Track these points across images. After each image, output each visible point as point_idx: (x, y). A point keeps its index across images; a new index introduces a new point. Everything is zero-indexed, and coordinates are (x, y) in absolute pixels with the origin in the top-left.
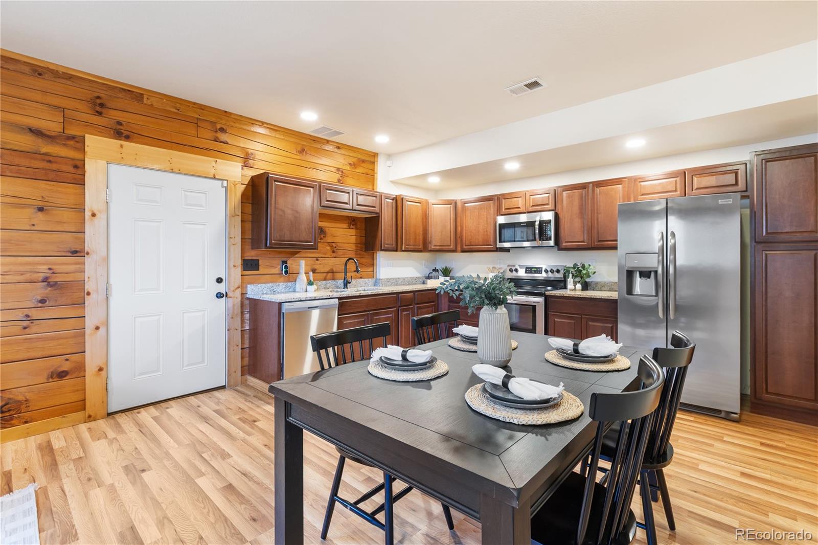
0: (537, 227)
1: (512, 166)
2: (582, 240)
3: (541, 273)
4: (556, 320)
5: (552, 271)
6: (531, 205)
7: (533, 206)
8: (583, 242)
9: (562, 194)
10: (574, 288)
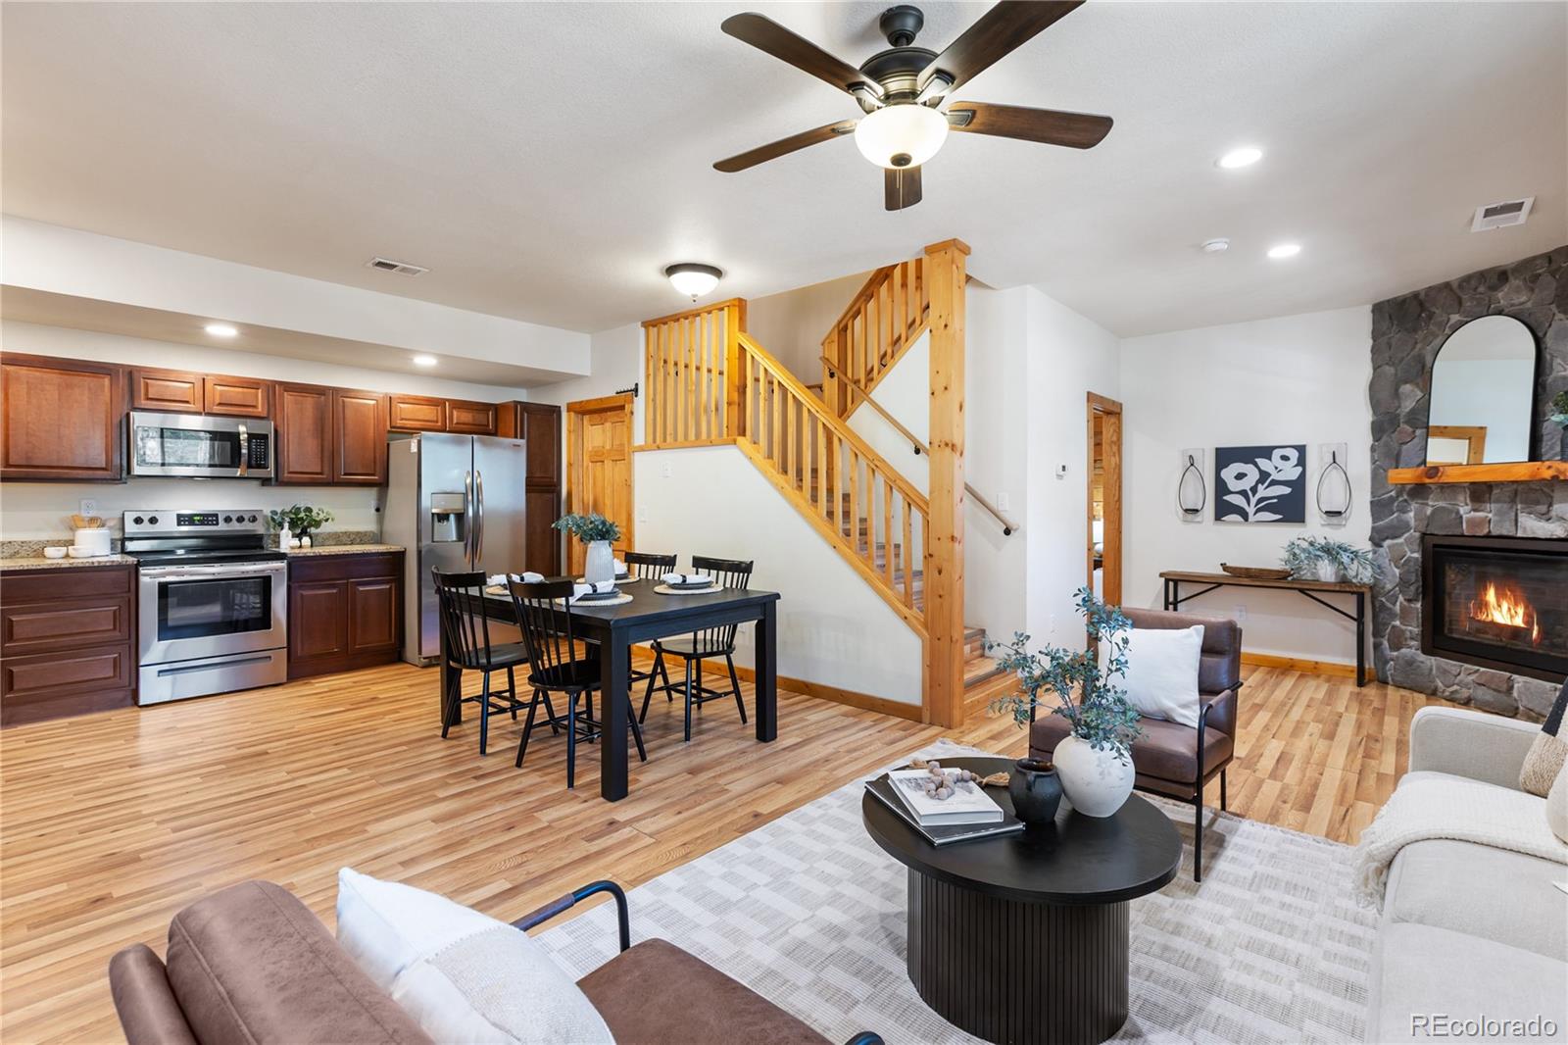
0: (244, 444)
1: (221, 331)
2: (319, 471)
3: (217, 524)
4: (305, 593)
5: (240, 520)
6: (217, 402)
7: (220, 404)
8: (321, 474)
9: (282, 396)
10: (298, 544)
